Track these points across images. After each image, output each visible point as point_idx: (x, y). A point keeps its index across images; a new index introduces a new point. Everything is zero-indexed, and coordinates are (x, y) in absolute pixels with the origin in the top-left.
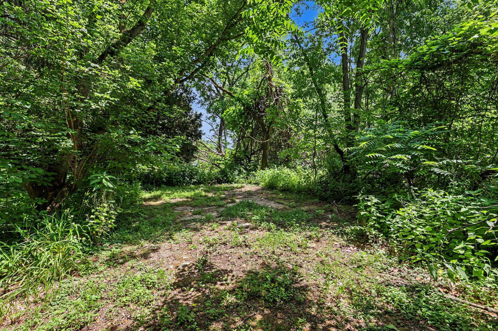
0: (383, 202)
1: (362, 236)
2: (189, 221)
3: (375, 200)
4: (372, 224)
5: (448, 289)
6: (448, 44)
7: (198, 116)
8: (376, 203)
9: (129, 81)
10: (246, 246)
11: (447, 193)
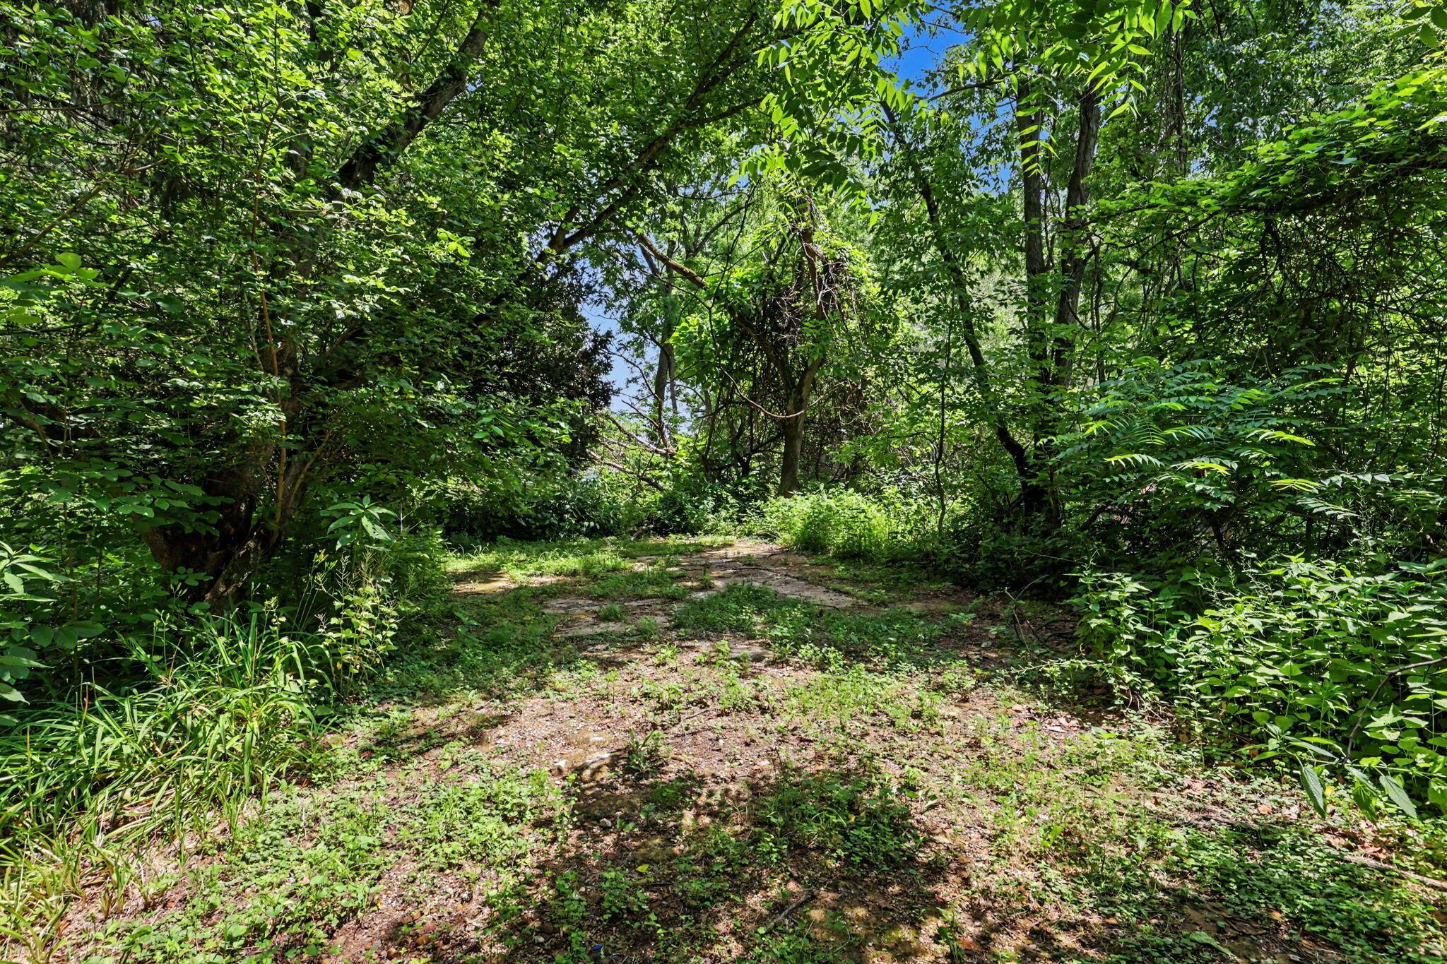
0: (1155, 592)
1: (1091, 687)
2: (592, 637)
3: (1133, 587)
4: (1123, 653)
5: (1353, 838)
6: (1352, 138)
7: (602, 342)
8: (1133, 595)
9: (434, 239)
10: (764, 710)
11: (1343, 568)
